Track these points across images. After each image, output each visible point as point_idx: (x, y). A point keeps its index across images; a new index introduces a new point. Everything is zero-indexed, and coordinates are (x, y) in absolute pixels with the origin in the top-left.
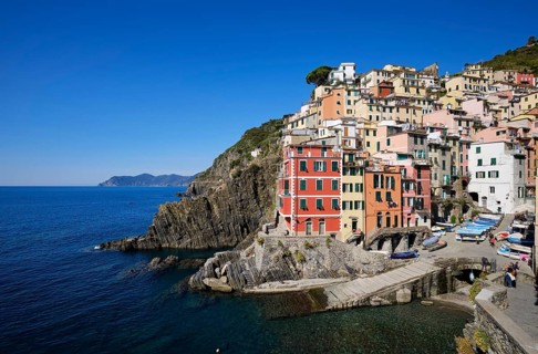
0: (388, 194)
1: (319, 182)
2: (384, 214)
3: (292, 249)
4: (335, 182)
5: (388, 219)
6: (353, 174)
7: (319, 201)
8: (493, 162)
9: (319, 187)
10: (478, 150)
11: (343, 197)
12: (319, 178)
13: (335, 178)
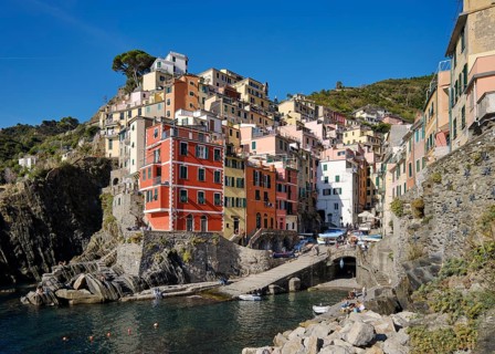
0: (266, 194)
1: (201, 171)
2: (262, 214)
3: (178, 248)
4: (218, 174)
5: (266, 220)
6: (235, 166)
7: (201, 194)
8: (337, 179)
9: (201, 178)
10: (325, 167)
11: (226, 192)
12: (201, 167)
13: (217, 169)
